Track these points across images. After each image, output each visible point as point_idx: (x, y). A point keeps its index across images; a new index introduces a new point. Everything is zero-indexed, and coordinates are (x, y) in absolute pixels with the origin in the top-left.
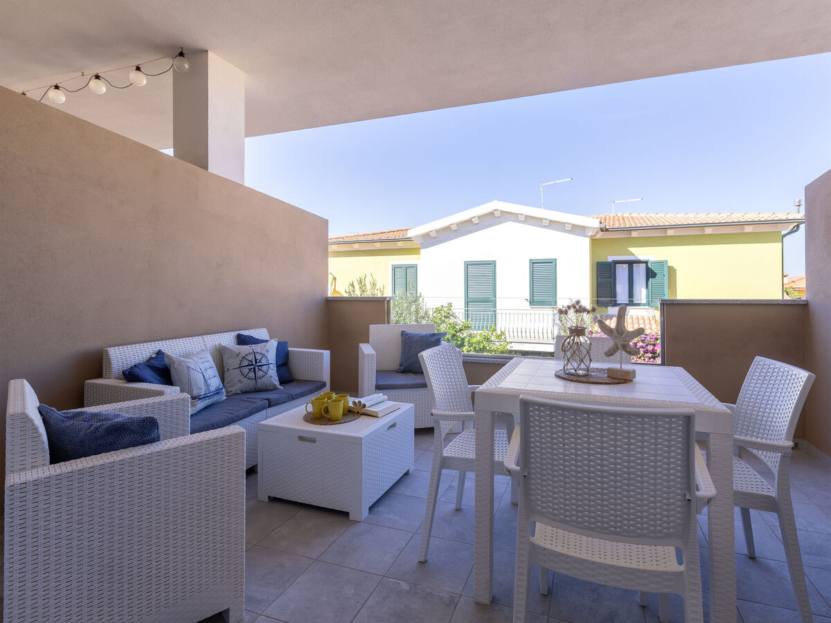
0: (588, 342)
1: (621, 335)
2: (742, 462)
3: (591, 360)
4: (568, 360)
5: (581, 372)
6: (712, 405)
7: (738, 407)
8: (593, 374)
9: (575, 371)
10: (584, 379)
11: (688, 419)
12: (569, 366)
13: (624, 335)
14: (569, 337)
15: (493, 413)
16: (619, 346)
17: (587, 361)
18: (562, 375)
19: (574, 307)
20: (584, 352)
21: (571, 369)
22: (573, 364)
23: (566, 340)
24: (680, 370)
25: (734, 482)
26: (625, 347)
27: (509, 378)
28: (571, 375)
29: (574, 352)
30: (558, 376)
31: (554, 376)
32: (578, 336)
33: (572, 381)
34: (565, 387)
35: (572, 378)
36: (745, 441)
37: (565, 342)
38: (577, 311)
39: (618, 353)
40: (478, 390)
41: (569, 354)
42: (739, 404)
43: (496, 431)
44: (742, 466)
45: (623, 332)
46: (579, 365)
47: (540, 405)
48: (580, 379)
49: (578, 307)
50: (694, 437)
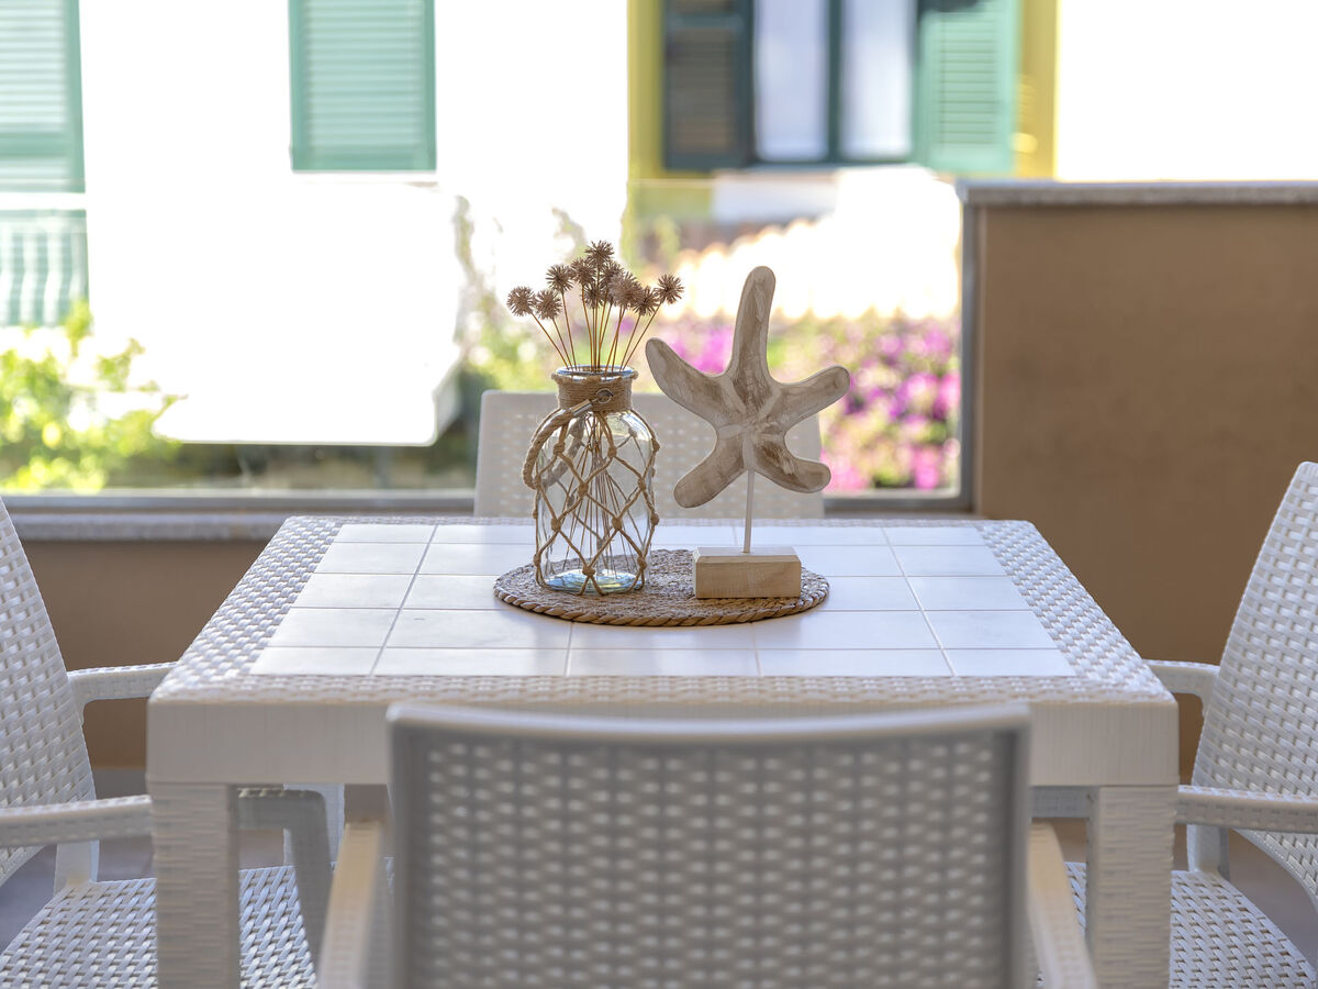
0: (644, 436)
1: (758, 403)
2: (1229, 889)
3: (654, 521)
4: (557, 526)
5: (611, 578)
6: (1114, 678)
7: (1225, 674)
8: (661, 580)
9: (589, 573)
10: (625, 608)
11: (1008, 743)
12: (559, 552)
13: (769, 405)
14: (562, 422)
15: (234, 789)
16: (749, 457)
17: (636, 526)
18: (530, 598)
19: (584, 275)
20: (628, 483)
21: (566, 564)
22: (576, 542)
23: (547, 434)
24: (1022, 535)
25: (1174, 956)
26: (771, 456)
27: (291, 626)
28: (569, 592)
29: (584, 488)
30: (512, 604)
31: (490, 602)
32: (601, 413)
33: (573, 619)
34: (542, 648)
35: (572, 608)
36: (1240, 808)
37: (539, 443)
38: (594, 297)
39: (739, 484)
40: (159, 694)
41: (556, 494)
42: (1231, 660)
43: (246, 874)
44: (1228, 904)
45: (768, 392)
46: (603, 544)
47: (473, 738)
48: (609, 608)
49: (598, 277)
50: (1026, 809)
